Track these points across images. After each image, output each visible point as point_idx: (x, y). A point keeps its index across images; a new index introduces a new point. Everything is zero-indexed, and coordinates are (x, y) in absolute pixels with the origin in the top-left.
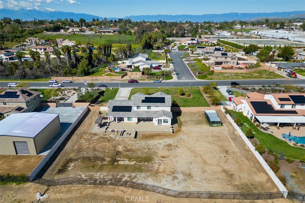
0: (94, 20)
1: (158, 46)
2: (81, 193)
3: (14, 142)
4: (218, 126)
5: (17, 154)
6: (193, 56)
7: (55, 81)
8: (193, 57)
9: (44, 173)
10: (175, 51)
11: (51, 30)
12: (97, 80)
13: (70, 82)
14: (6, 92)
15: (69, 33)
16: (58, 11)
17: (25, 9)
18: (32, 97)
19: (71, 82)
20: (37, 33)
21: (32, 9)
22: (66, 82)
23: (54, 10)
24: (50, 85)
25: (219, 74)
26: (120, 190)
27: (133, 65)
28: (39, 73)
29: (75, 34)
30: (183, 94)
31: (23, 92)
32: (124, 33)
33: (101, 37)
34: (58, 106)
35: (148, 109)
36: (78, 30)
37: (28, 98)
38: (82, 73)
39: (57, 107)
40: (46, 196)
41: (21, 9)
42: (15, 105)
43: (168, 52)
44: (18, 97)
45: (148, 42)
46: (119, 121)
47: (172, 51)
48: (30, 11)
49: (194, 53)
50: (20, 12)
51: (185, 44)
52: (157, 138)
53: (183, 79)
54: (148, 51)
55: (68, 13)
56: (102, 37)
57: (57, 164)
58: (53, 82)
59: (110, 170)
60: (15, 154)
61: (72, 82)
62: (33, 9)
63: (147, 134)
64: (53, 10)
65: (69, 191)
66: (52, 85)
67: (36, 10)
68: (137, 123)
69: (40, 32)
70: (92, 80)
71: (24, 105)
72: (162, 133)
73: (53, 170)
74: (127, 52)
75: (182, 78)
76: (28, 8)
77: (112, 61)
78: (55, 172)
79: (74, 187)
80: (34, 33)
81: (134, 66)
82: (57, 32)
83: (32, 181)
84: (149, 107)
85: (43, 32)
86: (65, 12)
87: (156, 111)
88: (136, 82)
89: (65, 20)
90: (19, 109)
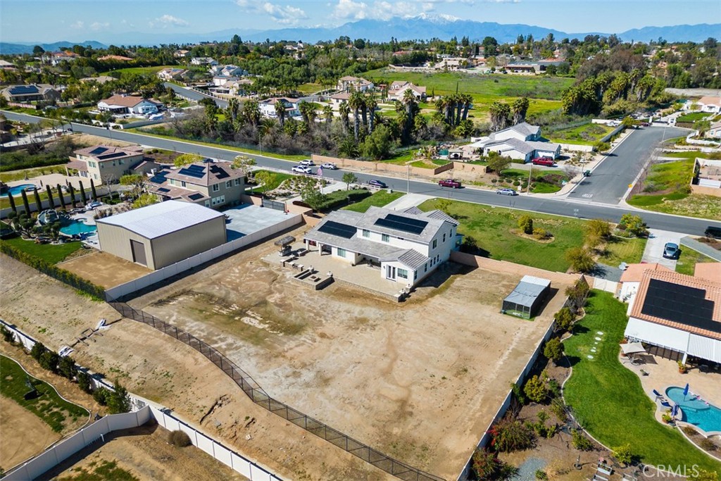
0: (521, 40)
1: (618, 109)
2: (146, 341)
3: (131, 241)
4: (520, 317)
5: (135, 261)
6: (693, 144)
7: (309, 163)
8: (692, 147)
9: (136, 297)
10: (665, 125)
11: (405, 62)
12: (386, 171)
13: (332, 167)
14: (192, 165)
15: (436, 69)
16: (464, 20)
17: (402, 18)
18: (226, 180)
19: (336, 168)
20: (374, 68)
21: (414, 17)
22: (327, 166)
23: (458, 18)
24: (293, 169)
25: (703, 199)
26: (194, 358)
27: (487, 148)
28: (300, 145)
29: (447, 71)
30: (529, 231)
31: (215, 169)
32: (562, 72)
33: (496, 81)
34: (264, 205)
35: (383, 240)
36: (456, 63)
37: (215, 181)
38: (370, 154)
39: (262, 206)
40: (106, 328)
41: (395, 18)
42: (193, 189)
43: (635, 126)
44: (201, 177)
45: (585, 96)
46: (324, 253)
47: (654, 124)
48: (410, 21)
49: (708, 135)
50: (390, 25)
51: (711, 107)
52: (357, 301)
53: (584, 198)
54: (580, 119)
55: (485, 23)
56: (499, 80)
57: (166, 291)
58: (306, 163)
59: (217, 324)
60: (132, 261)
61: (338, 169)
62: (416, 18)
63: (350, 289)
64: (456, 19)
65: (135, 332)
66: (297, 169)
67: (421, 20)
68: (353, 265)
69: (380, 67)
70: (376, 170)
71: (205, 192)
72: (379, 295)
73: (153, 297)
74: (513, 119)
75: (585, 195)
76: (408, 16)
77: (462, 135)
78: (153, 301)
79: (146, 328)
80: (367, 69)
81: (489, 150)
82: (417, 66)
83: (111, 302)
84: (385, 236)
85: (387, 66)
86: (480, 23)
87: (397, 248)
88: (459, 186)
89: (452, 40)
90: (195, 197)
